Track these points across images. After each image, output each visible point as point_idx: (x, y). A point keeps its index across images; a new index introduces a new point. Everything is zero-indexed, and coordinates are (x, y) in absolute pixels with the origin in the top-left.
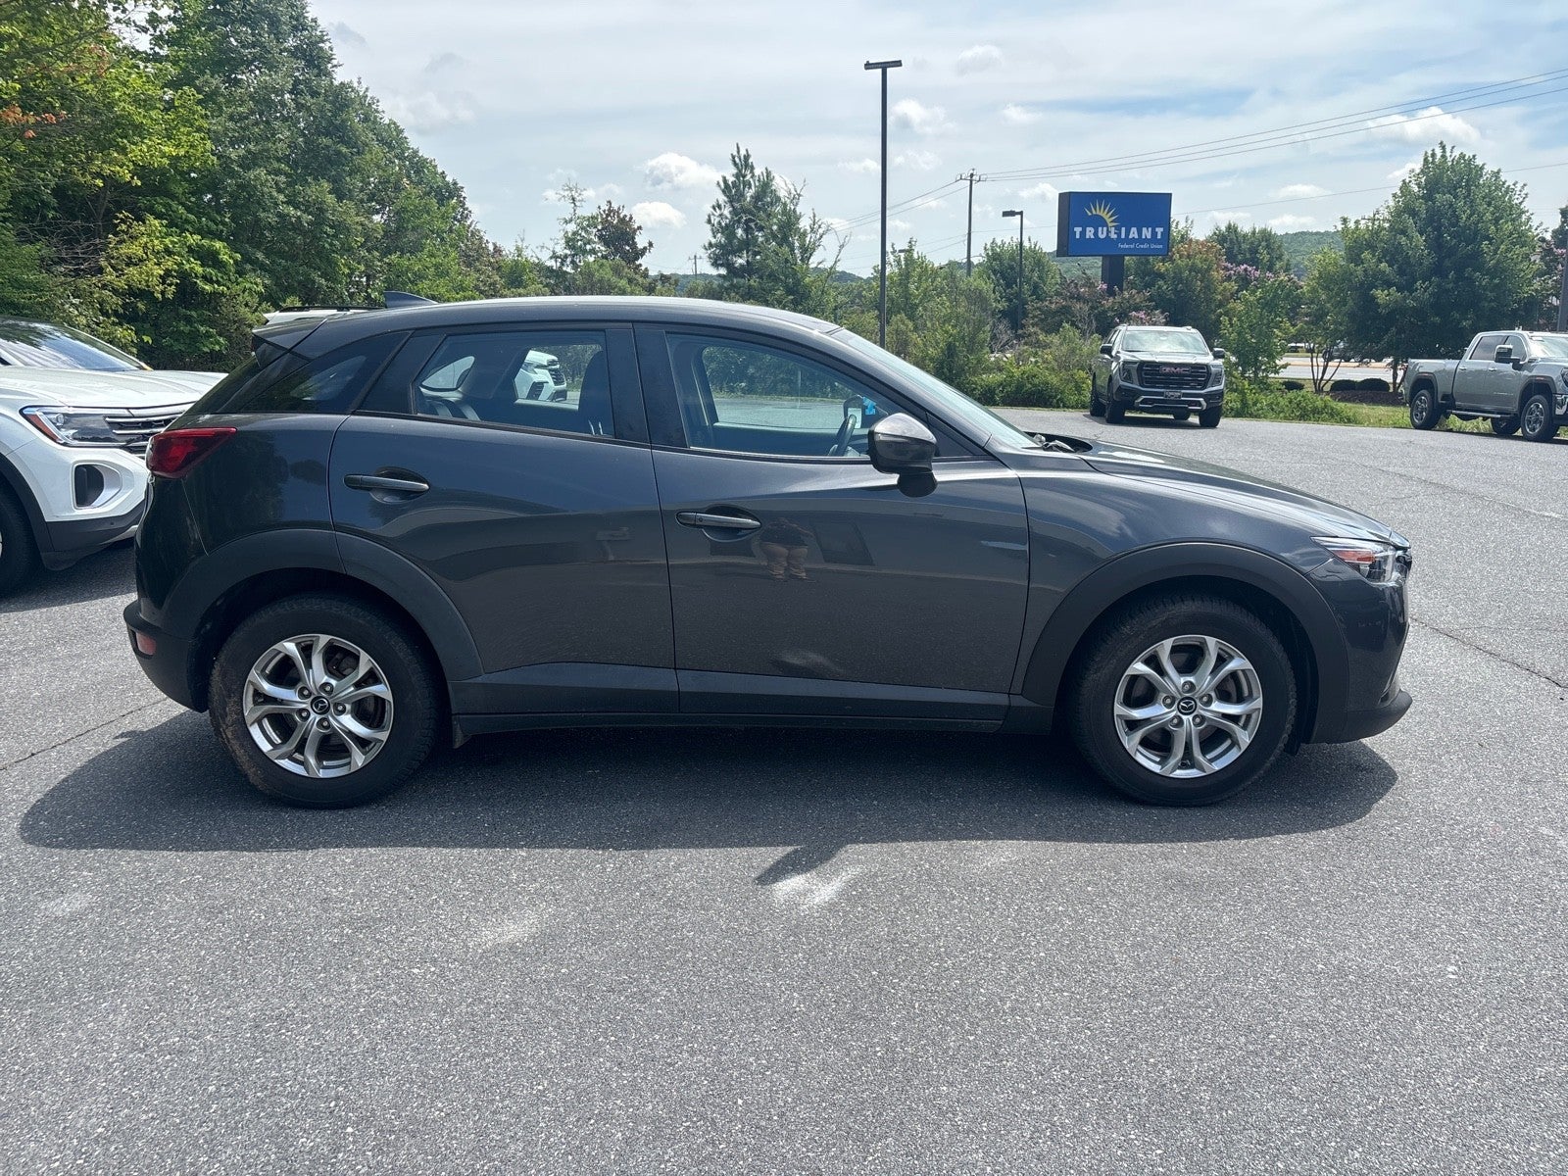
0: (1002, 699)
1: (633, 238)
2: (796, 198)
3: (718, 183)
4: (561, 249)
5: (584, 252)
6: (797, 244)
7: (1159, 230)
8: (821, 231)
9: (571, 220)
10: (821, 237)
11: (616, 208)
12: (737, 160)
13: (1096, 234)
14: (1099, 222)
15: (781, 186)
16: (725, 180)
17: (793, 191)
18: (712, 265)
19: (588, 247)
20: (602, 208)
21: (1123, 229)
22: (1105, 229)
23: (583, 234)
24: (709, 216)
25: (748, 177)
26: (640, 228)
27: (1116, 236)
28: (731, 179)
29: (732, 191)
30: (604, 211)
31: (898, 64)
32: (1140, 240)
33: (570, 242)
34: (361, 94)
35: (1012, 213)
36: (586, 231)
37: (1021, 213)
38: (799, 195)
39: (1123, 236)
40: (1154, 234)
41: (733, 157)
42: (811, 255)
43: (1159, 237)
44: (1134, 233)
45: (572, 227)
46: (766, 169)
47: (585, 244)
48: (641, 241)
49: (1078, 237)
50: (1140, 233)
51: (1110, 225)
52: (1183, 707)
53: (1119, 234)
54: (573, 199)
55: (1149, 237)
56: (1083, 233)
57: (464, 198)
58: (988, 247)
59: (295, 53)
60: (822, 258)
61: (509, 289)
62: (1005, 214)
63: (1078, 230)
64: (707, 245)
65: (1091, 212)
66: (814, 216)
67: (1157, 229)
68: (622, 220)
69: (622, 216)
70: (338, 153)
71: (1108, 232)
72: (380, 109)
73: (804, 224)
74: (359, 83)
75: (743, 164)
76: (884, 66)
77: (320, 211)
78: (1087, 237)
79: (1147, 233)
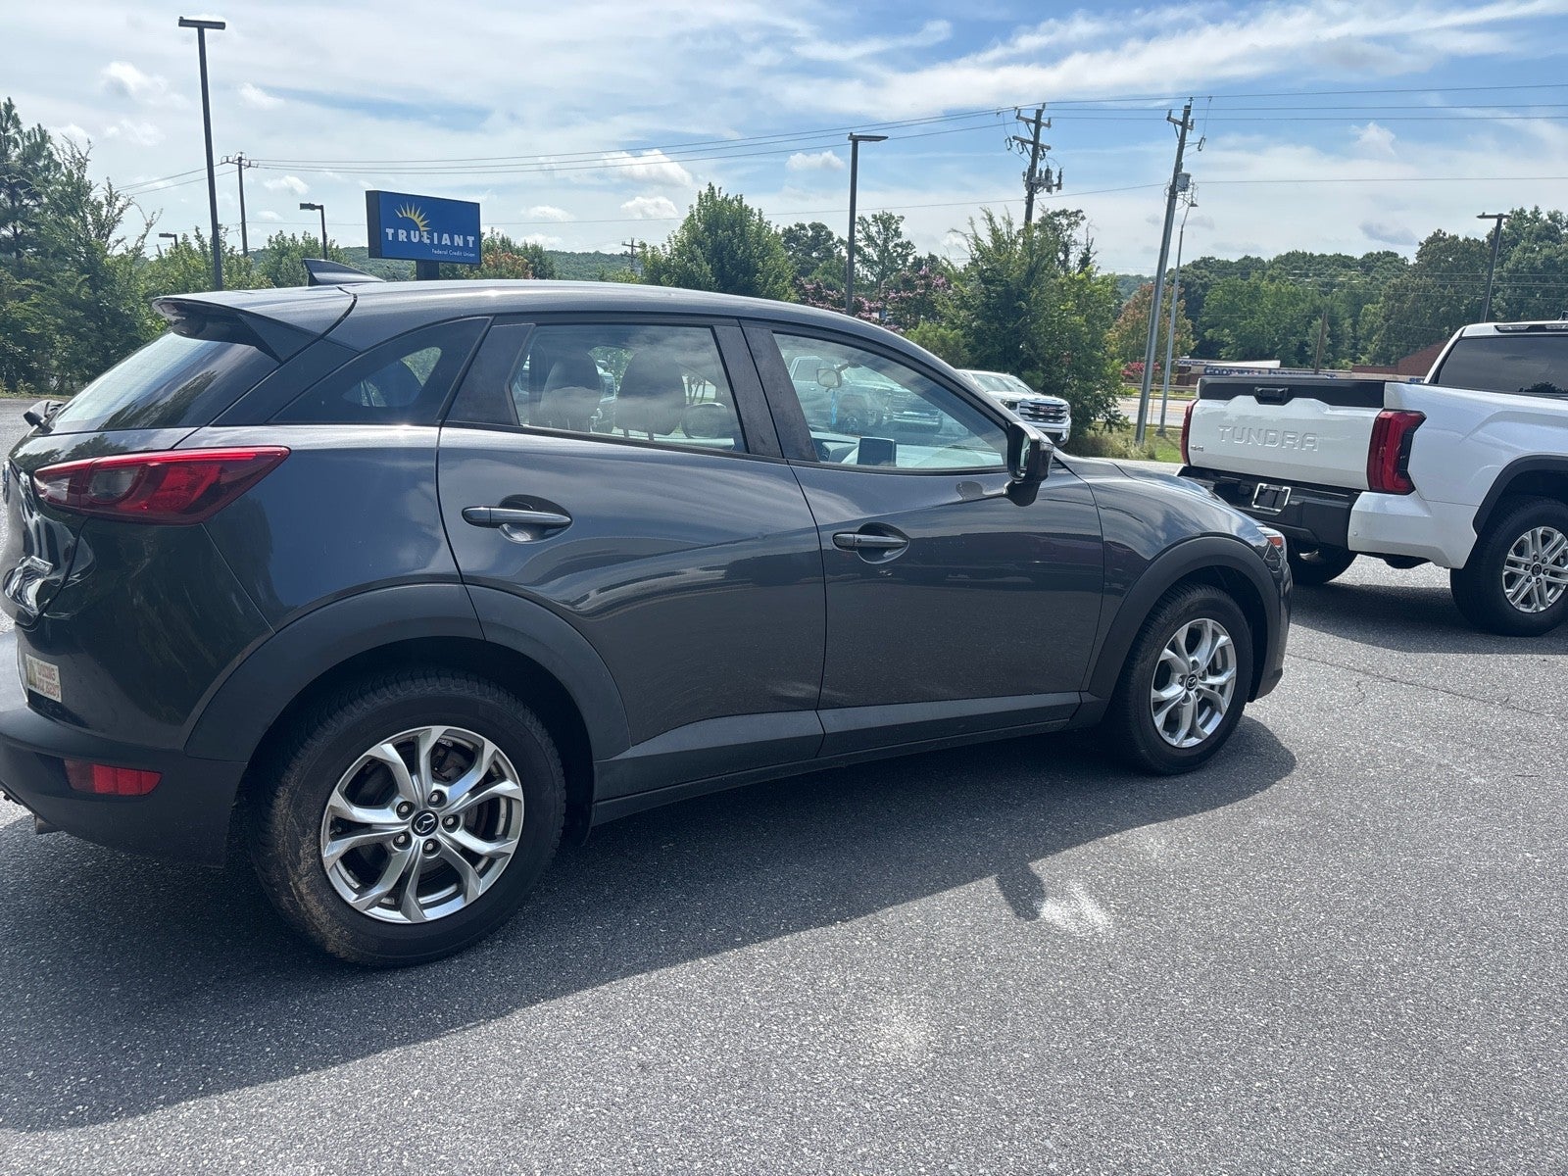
2: (82, 165)
6: (90, 219)
7: (471, 239)
8: (119, 204)
10: (121, 211)
13: (408, 236)
14: (410, 225)
15: (60, 149)
17: (78, 156)
21: (435, 235)
22: (417, 232)
25: (12, 132)
27: (428, 241)
31: (221, 26)
32: (453, 247)
35: (312, 207)
37: (321, 208)
39: (436, 242)
40: (466, 242)
42: (110, 232)
43: (471, 245)
44: (446, 240)
46: (39, 125)
49: (390, 238)
50: (452, 240)
51: (422, 229)
53: (432, 240)
55: (461, 244)
56: (395, 235)
58: (274, 239)
62: (303, 206)
63: (390, 231)
65: (402, 214)
66: (110, 186)
67: (469, 238)
71: (421, 236)
73: (98, 194)
76: (201, 26)
78: (400, 240)
79: (459, 241)
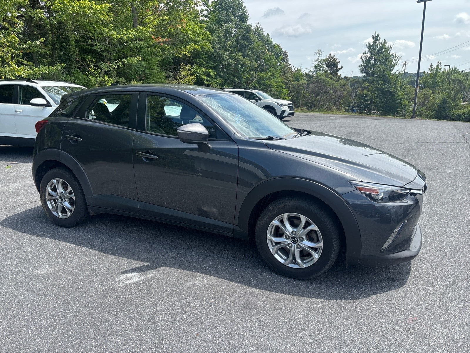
0: (232, 226)
1: (337, 65)
3: (367, 45)
4: (313, 69)
5: (320, 70)
9: (317, 60)
11: (332, 56)
12: (374, 37)
16: (369, 44)
18: (361, 72)
19: (322, 69)
20: (328, 56)
23: (321, 65)
24: (362, 56)
26: (339, 62)
28: (372, 44)
29: (371, 47)
30: (328, 57)
33: (316, 67)
34: (258, 27)
36: (322, 63)
38: (392, 48)
41: (373, 36)
45: (317, 62)
47: (321, 68)
48: (339, 66)
52: (293, 240)
54: (319, 54)
57: (288, 55)
59: (238, 17)
60: (397, 70)
61: (294, 82)
64: (360, 65)
68: (334, 60)
69: (334, 58)
70: (245, 45)
72: (263, 31)
74: (258, 24)
75: (376, 38)
77: (238, 60)
